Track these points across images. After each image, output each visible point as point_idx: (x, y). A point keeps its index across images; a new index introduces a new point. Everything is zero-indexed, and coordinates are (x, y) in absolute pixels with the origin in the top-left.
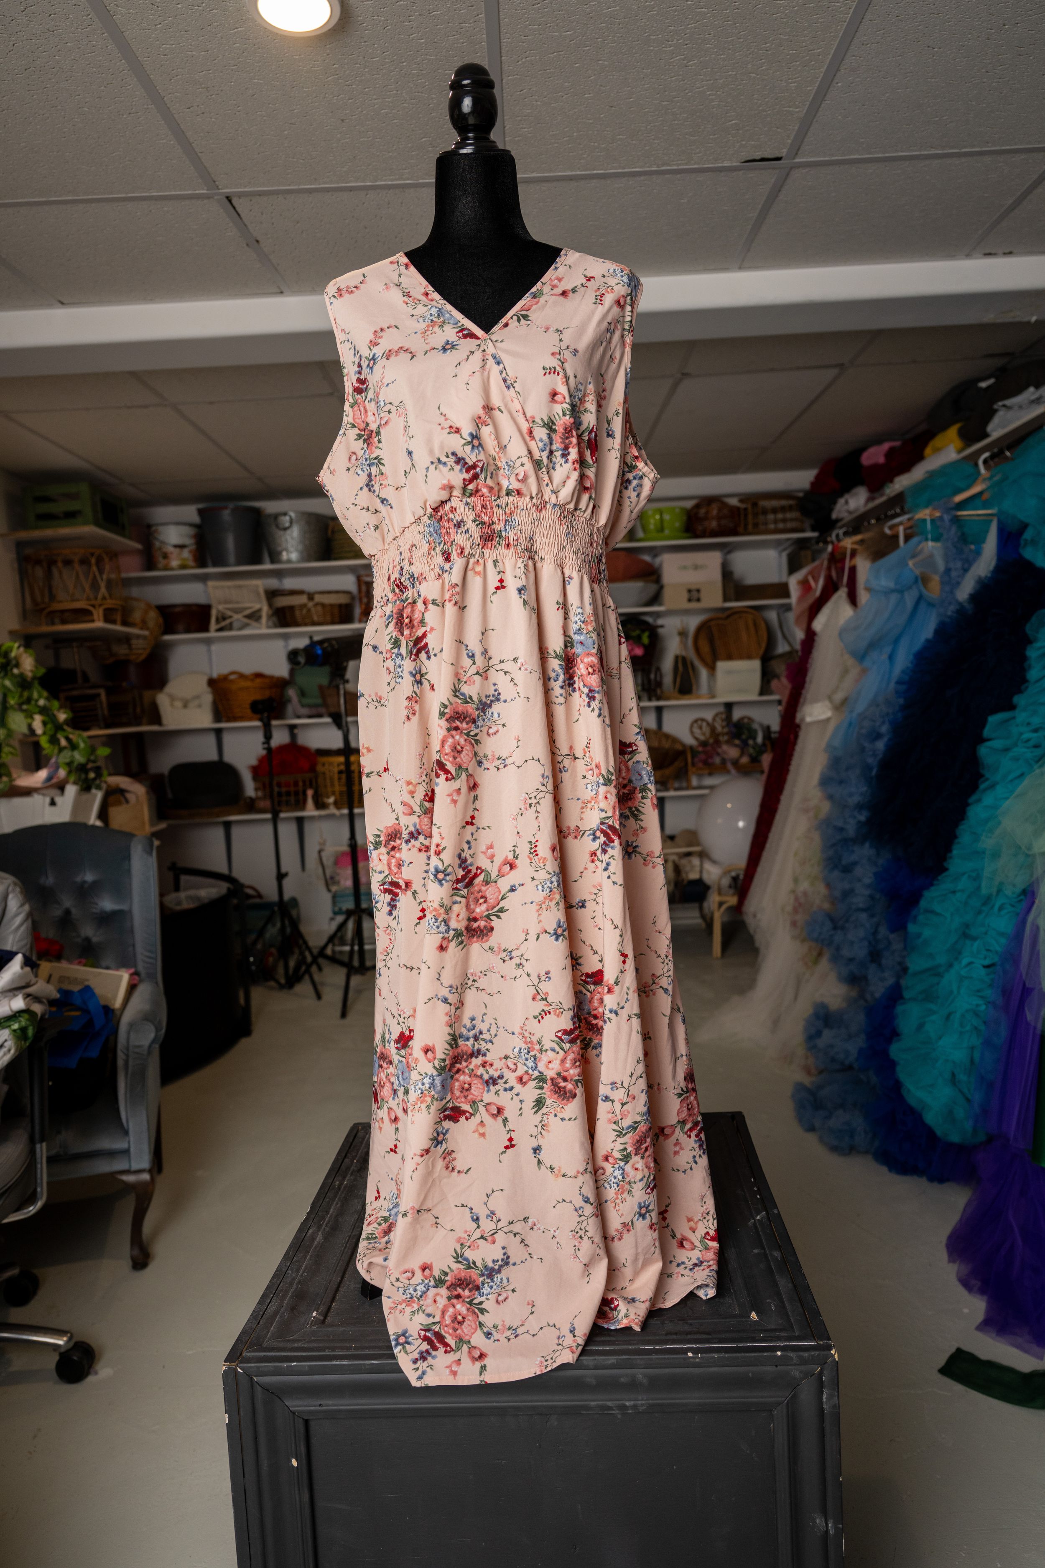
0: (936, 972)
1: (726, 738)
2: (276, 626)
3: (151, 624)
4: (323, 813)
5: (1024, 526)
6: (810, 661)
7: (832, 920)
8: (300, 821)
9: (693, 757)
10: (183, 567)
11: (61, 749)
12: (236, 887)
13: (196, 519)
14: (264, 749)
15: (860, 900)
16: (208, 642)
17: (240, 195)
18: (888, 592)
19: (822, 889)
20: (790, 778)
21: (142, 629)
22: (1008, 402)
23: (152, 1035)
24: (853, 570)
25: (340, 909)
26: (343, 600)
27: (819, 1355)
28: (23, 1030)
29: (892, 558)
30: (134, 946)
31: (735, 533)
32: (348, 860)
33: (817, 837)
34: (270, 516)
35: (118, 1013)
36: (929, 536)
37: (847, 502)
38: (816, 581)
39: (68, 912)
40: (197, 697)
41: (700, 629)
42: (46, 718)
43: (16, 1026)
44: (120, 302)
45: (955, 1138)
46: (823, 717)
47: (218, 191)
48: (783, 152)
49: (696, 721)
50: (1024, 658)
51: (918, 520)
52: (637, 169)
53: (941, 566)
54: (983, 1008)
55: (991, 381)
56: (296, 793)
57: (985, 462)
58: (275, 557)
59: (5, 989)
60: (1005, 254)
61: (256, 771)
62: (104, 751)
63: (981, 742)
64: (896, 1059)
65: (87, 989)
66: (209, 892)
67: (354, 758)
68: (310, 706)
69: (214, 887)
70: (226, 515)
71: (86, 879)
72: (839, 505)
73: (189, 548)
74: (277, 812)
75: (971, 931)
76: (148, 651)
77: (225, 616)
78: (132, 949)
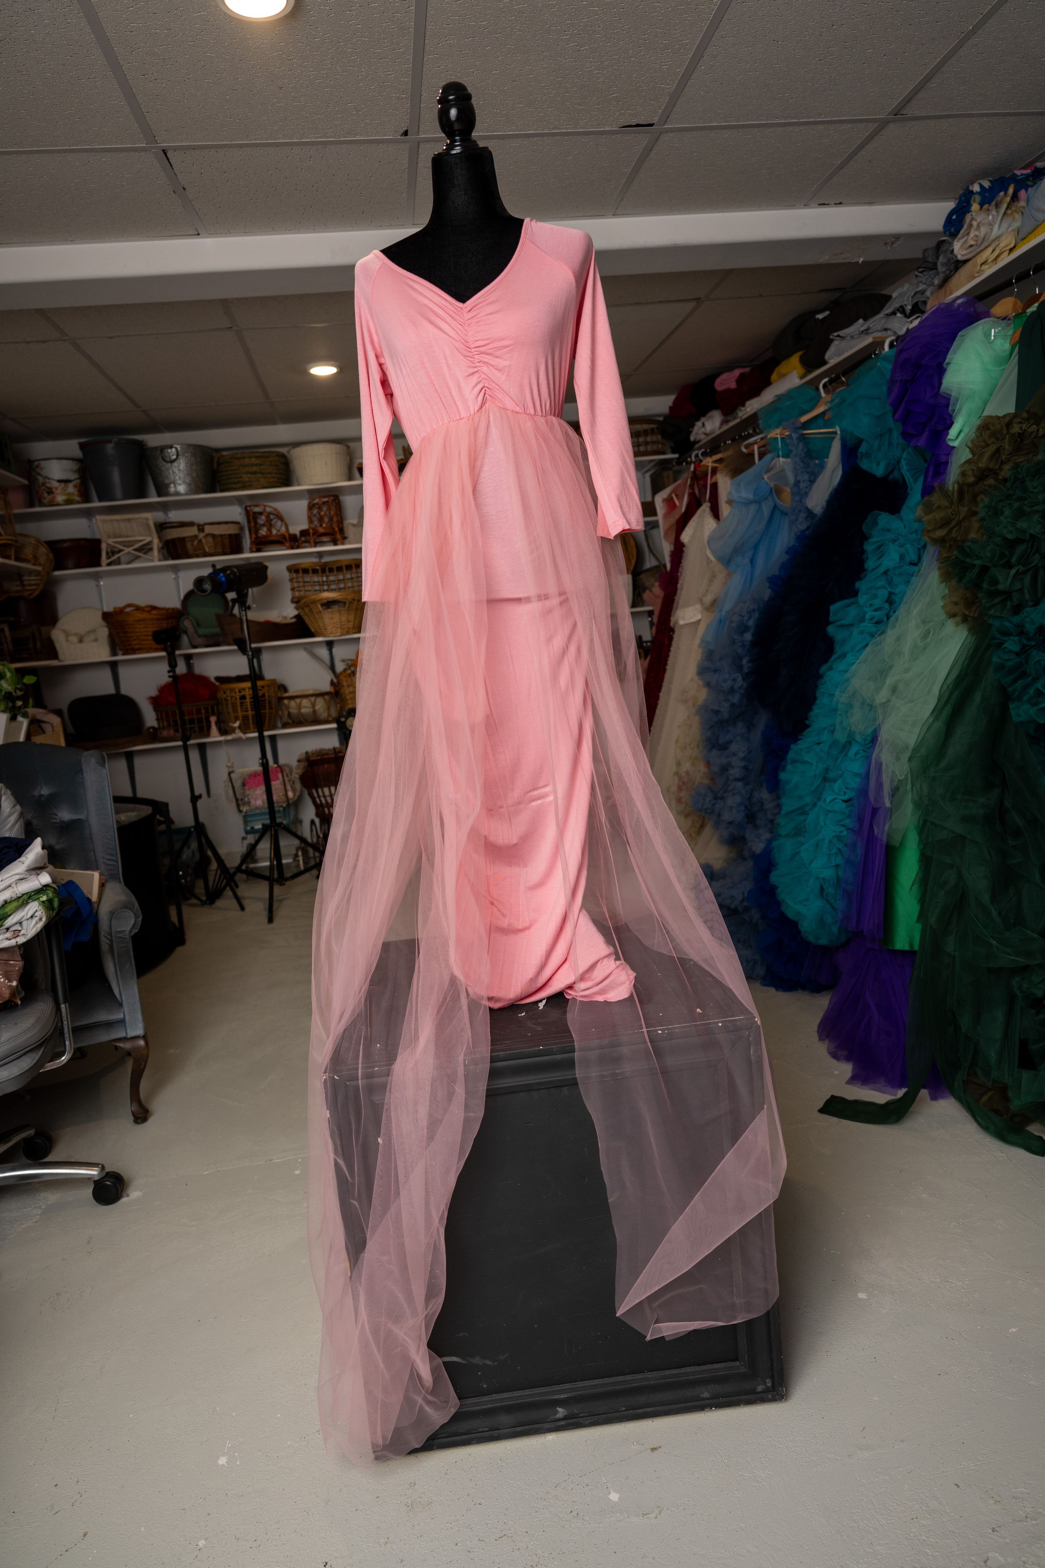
0: (802, 811)
2: (166, 559)
3: (42, 560)
4: (229, 737)
5: (860, 442)
6: (680, 570)
7: (712, 792)
8: (202, 748)
10: (69, 502)
12: (160, 808)
13: (78, 454)
14: (170, 677)
15: (735, 772)
16: (97, 577)
17: (175, 149)
18: (748, 503)
19: (703, 768)
20: (667, 676)
21: (34, 564)
22: (841, 333)
23: (133, 921)
24: (715, 486)
25: (252, 828)
26: (232, 530)
28: (50, 901)
29: (750, 473)
30: (94, 850)
32: (261, 779)
33: (696, 721)
34: (155, 448)
35: (96, 906)
36: (780, 453)
37: (703, 425)
38: (681, 499)
40: (93, 631)
43: (44, 898)
44: (41, 242)
45: (823, 942)
46: (694, 620)
47: (155, 145)
48: (655, 120)
50: (863, 552)
51: (771, 438)
52: (532, 132)
53: (791, 480)
54: (844, 833)
55: (828, 313)
56: (200, 721)
57: (825, 386)
58: (162, 490)
59: (30, 868)
60: (835, 204)
61: (155, 702)
62: (29, 680)
63: (829, 623)
64: (776, 884)
65: (71, 883)
66: (131, 815)
67: (259, 683)
68: (206, 636)
69: (133, 811)
70: (110, 448)
71: (42, 793)
72: (696, 428)
73: (74, 483)
74: (185, 739)
75: (831, 775)
76: (41, 587)
77: (116, 550)
78: (92, 853)
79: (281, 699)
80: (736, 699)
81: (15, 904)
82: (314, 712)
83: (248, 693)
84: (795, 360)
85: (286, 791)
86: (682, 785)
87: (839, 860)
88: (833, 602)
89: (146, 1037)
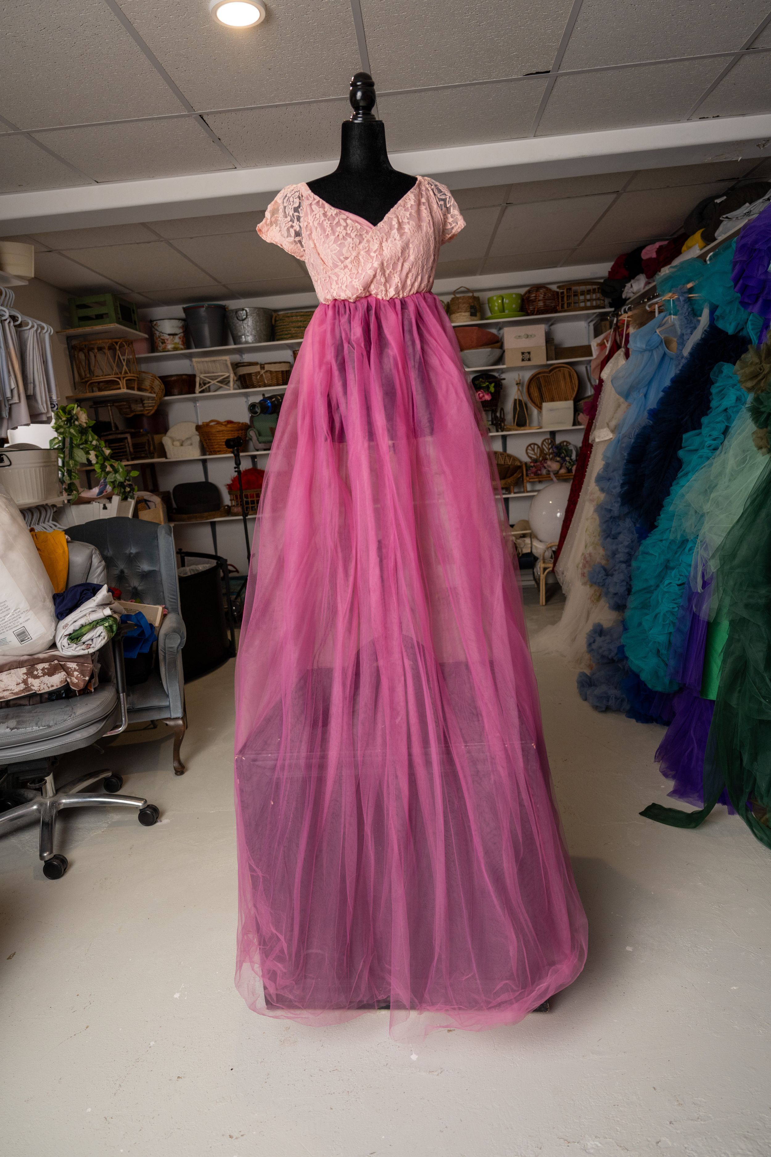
0: (649, 590)
1: (551, 456)
2: (239, 388)
3: (157, 389)
6: (599, 399)
7: (605, 570)
9: (527, 470)
10: (175, 349)
11: (108, 473)
12: (221, 562)
13: (183, 315)
14: (236, 471)
15: (621, 556)
16: (195, 400)
18: (642, 351)
19: (601, 551)
21: (151, 393)
23: (179, 641)
24: (628, 335)
26: (284, 368)
28: (111, 626)
31: (555, 311)
33: (597, 517)
34: (232, 311)
35: (158, 629)
36: (672, 312)
37: (632, 286)
38: (608, 343)
39: (122, 572)
40: (189, 438)
41: (531, 380)
42: (98, 453)
43: (107, 624)
44: (135, 179)
45: (659, 689)
46: (606, 438)
47: (194, 112)
48: (550, 68)
49: (530, 445)
51: (665, 300)
52: (457, 84)
53: (678, 331)
54: (677, 609)
55: (725, 197)
57: (710, 259)
58: (237, 340)
59: (99, 604)
60: (714, 117)
61: (230, 487)
62: (135, 474)
63: (681, 448)
65: (140, 613)
66: (203, 566)
68: (261, 443)
69: (207, 564)
70: (203, 312)
71: (132, 551)
72: (626, 288)
73: (179, 336)
74: (245, 515)
75: (672, 564)
76: (155, 408)
77: (205, 382)
78: (162, 593)
81: (88, 627)
86: (586, 563)
87: (672, 629)
88: (686, 431)
89: (184, 718)
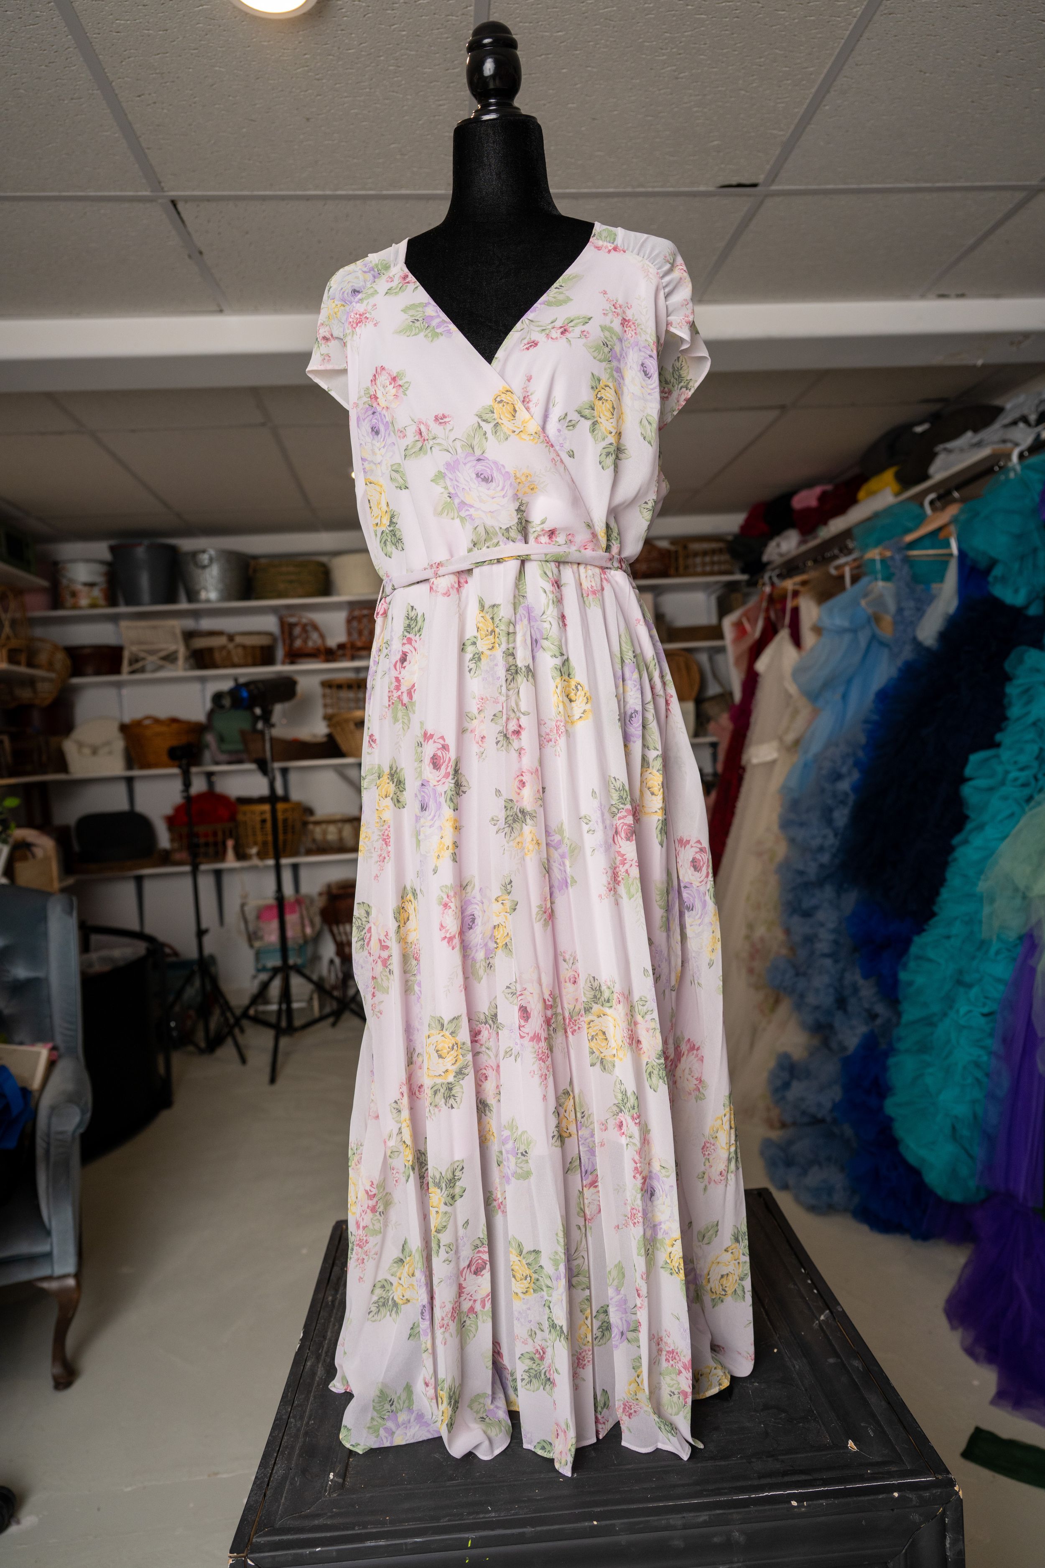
0: (929, 1022)
2: (192, 669)
3: (58, 666)
4: (245, 864)
5: (993, 563)
6: (754, 702)
7: (793, 966)
8: (218, 874)
10: (93, 606)
12: (155, 946)
13: (107, 556)
14: (182, 797)
15: (823, 946)
16: (119, 685)
17: (187, 199)
18: (842, 631)
19: (780, 935)
20: (736, 821)
21: (48, 671)
22: (950, 445)
23: (77, 1119)
24: (796, 611)
25: (264, 966)
26: (264, 641)
27: (941, 1492)
29: (841, 599)
30: (51, 1017)
31: (665, 574)
32: (275, 912)
33: (773, 880)
34: (187, 554)
35: (36, 1095)
37: (778, 545)
38: (754, 623)
40: (108, 743)
45: (956, 1197)
46: (770, 758)
47: (161, 194)
48: (760, 179)
50: (1002, 695)
51: (867, 559)
53: (892, 606)
54: (985, 1058)
55: (926, 426)
56: (216, 844)
57: (931, 503)
58: (192, 596)
60: (957, 296)
61: (171, 821)
62: (12, 800)
63: (964, 781)
64: (893, 1115)
65: (4, 1069)
66: (122, 953)
67: (280, 806)
68: (230, 752)
70: (141, 552)
72: (769, 548)
73: (100, 586)
75: (966, 978)
76: (54, 695)
77: (138, 657)
78: (49, 1021)
79: (305, 824)
80: (825, 858)
82: (341, 839)
83: (268, 816)
84: (889, 475)
85: (303, 926)
86: (755, 952)
87: (977, 1093)
89: (77, 1276)
